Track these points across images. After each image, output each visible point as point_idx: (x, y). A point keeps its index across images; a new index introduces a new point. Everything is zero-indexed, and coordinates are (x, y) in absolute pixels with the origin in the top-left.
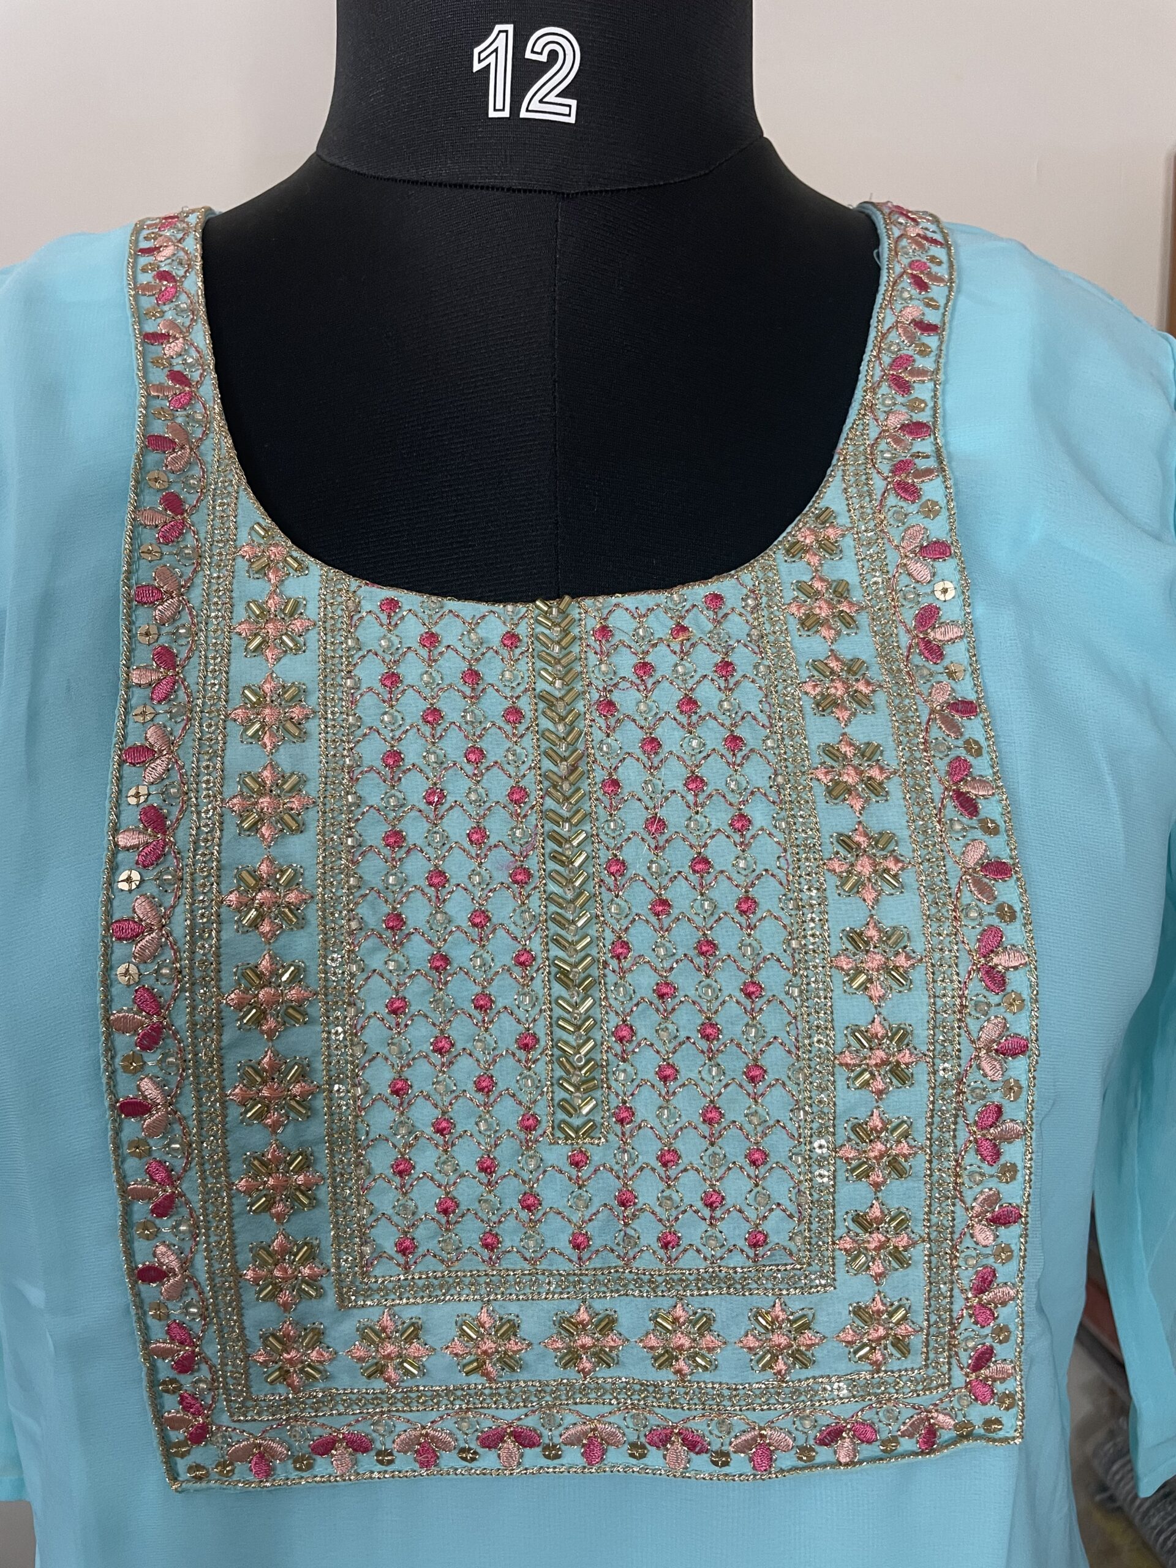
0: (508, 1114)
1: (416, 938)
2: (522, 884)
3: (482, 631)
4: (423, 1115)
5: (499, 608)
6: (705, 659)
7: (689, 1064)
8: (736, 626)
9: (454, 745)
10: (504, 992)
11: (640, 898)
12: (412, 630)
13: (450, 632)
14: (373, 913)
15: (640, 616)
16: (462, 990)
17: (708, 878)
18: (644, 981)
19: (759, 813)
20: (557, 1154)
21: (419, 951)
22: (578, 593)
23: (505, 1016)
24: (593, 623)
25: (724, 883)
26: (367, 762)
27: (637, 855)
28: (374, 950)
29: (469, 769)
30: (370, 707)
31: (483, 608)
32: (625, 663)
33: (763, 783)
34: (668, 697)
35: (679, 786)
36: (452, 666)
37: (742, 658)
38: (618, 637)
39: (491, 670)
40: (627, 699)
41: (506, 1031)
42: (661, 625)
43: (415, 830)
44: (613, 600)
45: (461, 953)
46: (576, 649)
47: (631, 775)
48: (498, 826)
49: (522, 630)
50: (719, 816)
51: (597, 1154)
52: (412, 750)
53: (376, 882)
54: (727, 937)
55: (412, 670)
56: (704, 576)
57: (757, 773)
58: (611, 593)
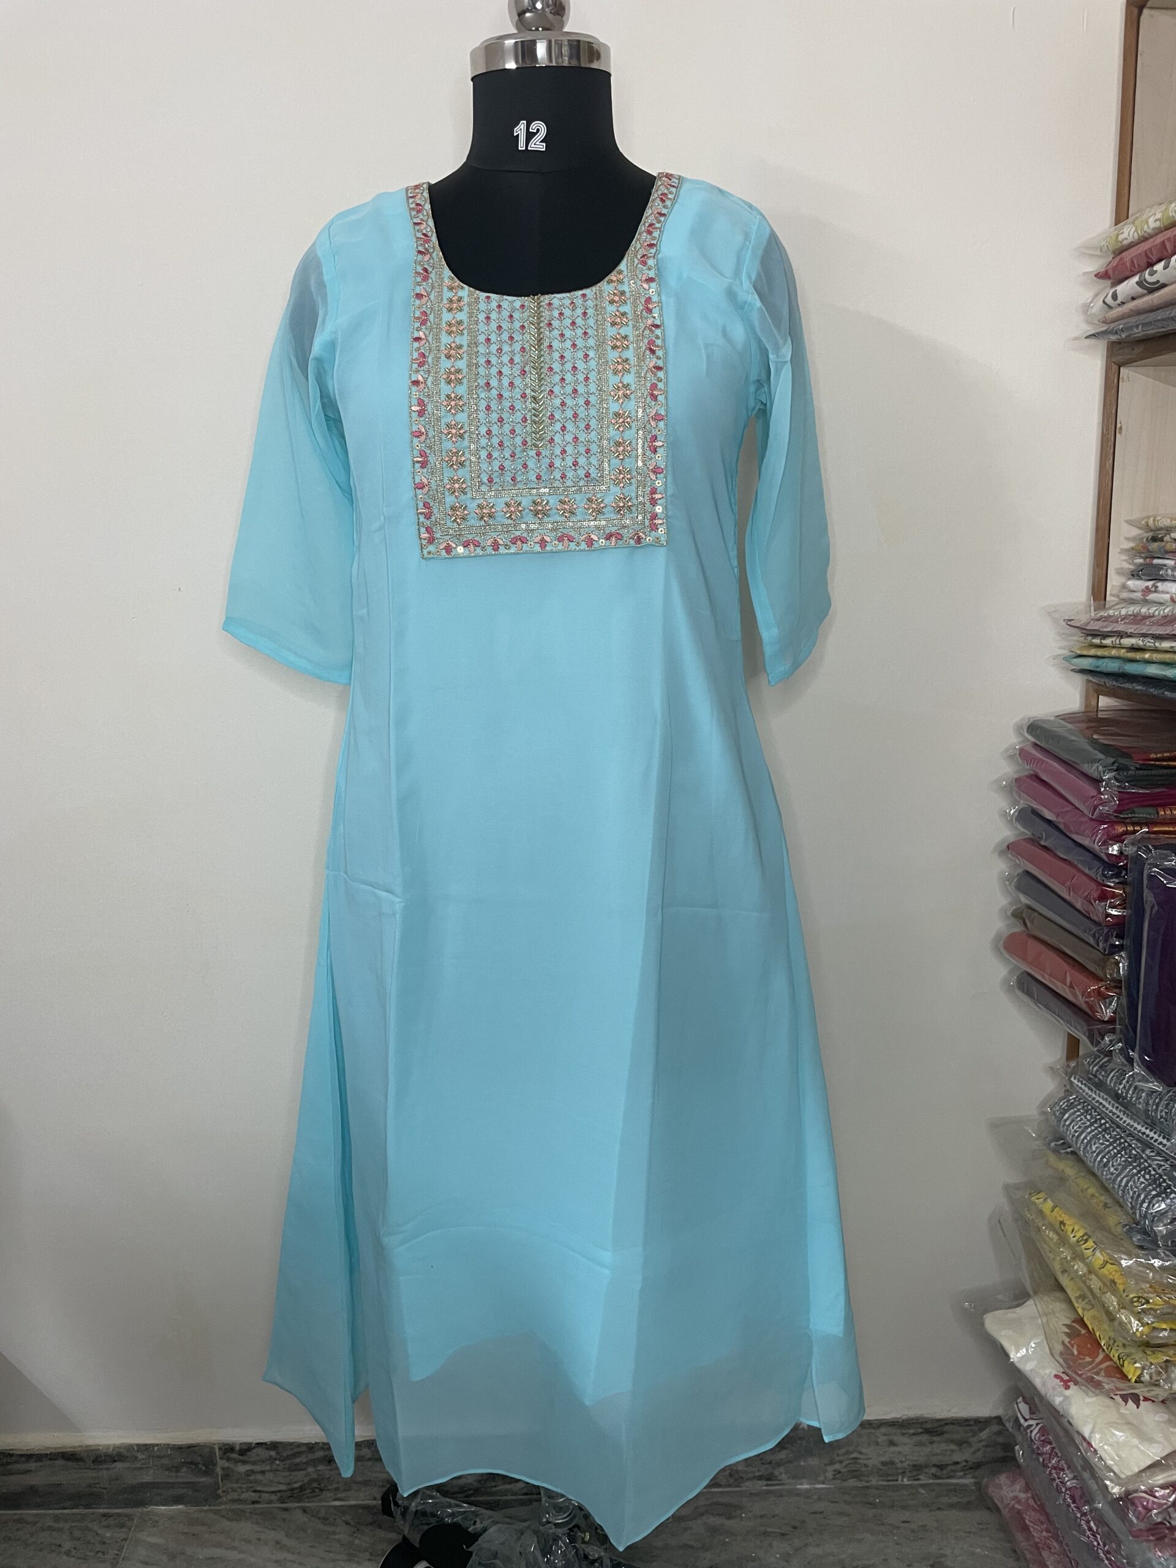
0: (518, 440)
1: (493, 389)
2: (523, 375)
3: (514, 304)
4: (495, 441)
5: (519, 298)
6: (579, 311)
7: (570, 426)
8: (590, 303)
9: (505, 336)
10: (518, 405)
11: (557, 378)
12: (494, 304)
13: (505, 304)
14: (482, 382)
15: (560, 299)
16: (507, 404)
17: (577, 372)
18: (557, 402)
19: (591, 354)
20: (533, 453)
21: (494, 392)
22: (543, 294)
23: (518, 412)
24: (547, 302)
25: (581, 374)
26: (480, 342)
27: (556, 367)
28: (482, 392)
29: (510, 343)
30: (482, 327)
31: (515, 298)
32: (556, 313)
33: (593, 345)
34: (568, 322)
35: (569, 348)
36: (505, 314)
37: (590, 312)
38: (554, 306)
39: (516, 315)
40: (556, 323)
41: (518, 416)
42: (567, 302)
43: (494, 360)
44: (553, 296)
45: (506, 394)
46: (541, 309)
47: (556, 344)
48: (517, 359)
49: (526, 304)
50: (580, 354)
51: (544, 453)
52: (493, 338)
53: (483, 374)
54: (581, 389)
55: (494, 316)
56: (581, 289)
57: (591, 342)
58: (553, 293)
